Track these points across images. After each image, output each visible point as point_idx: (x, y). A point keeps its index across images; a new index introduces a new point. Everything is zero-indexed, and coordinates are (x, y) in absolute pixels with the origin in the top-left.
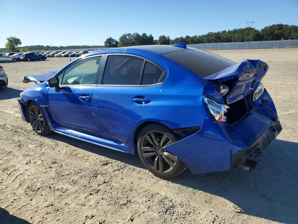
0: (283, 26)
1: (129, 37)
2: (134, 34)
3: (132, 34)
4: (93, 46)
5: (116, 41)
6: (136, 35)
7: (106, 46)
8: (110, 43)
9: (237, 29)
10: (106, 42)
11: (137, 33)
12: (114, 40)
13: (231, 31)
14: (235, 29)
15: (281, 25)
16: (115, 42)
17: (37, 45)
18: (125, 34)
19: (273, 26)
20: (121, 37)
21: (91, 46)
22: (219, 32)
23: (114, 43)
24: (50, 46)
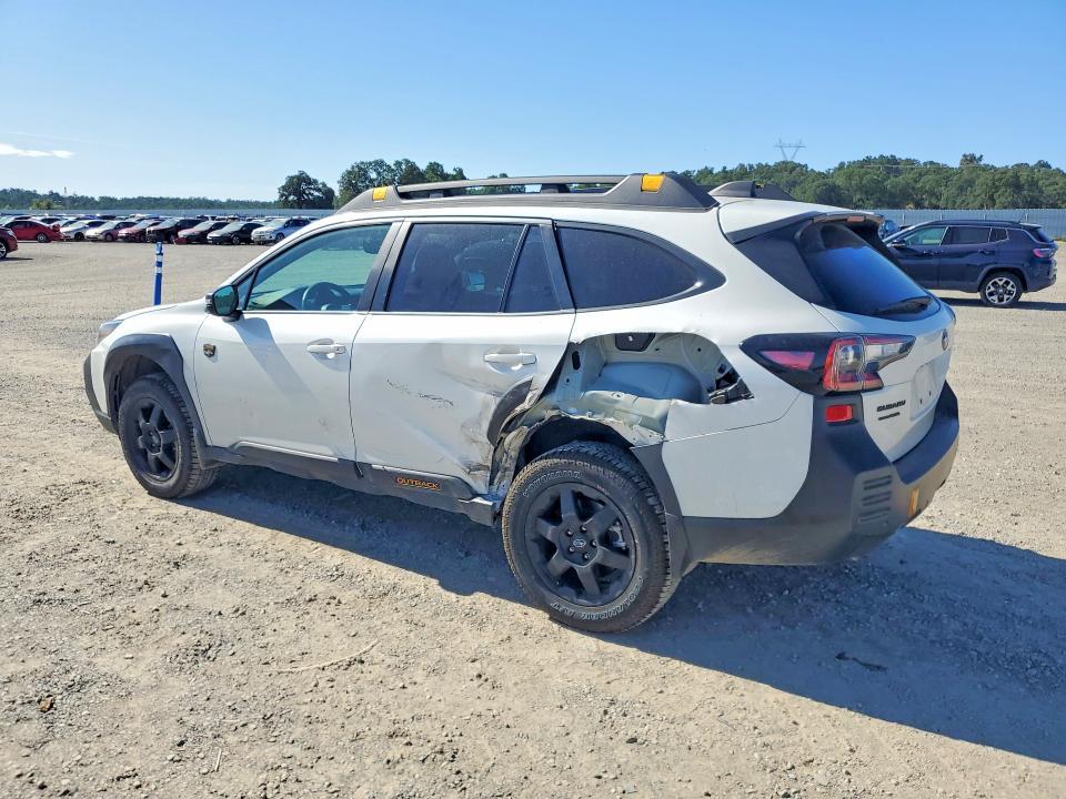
0: (899, 163)
1: (379, 174)
2: (398, 164)
3: (390, 162)
4: (229, 201)
5: (324, 185)
6: (404, 167)
7: (284, 204)
8: (299, 193)
9: (751, 167)
10: (284, 188)
11: (407, 161)
12: (315, 182)
13: (732, 172)
14: (742, 166)
15: (893, 160)
16: (319, 190)
17: (8, 188)
18: (362, 163)
19: (868, 161)
20: (349, 173)
21: (224, 200)
22: (688, 172)
23: (316, 194)
24: (62, 194)
